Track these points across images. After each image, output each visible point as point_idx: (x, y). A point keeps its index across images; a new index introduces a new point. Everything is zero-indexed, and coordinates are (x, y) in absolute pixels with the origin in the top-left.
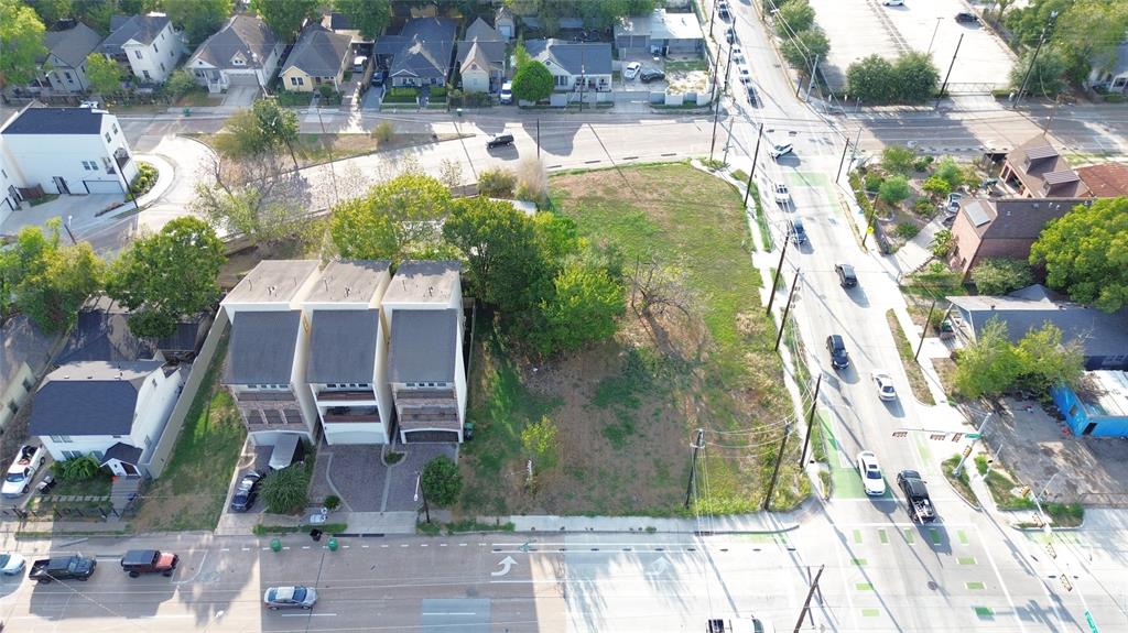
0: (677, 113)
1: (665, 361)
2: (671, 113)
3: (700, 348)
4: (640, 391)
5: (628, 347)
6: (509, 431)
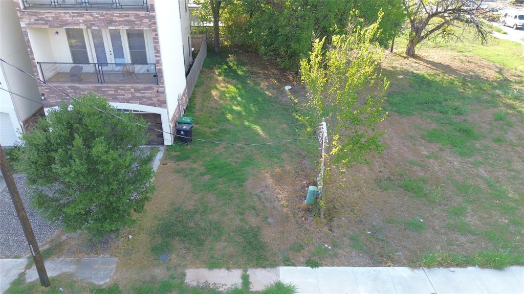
3: (500, 73)
5: (406, 73)
6: (259, 135)
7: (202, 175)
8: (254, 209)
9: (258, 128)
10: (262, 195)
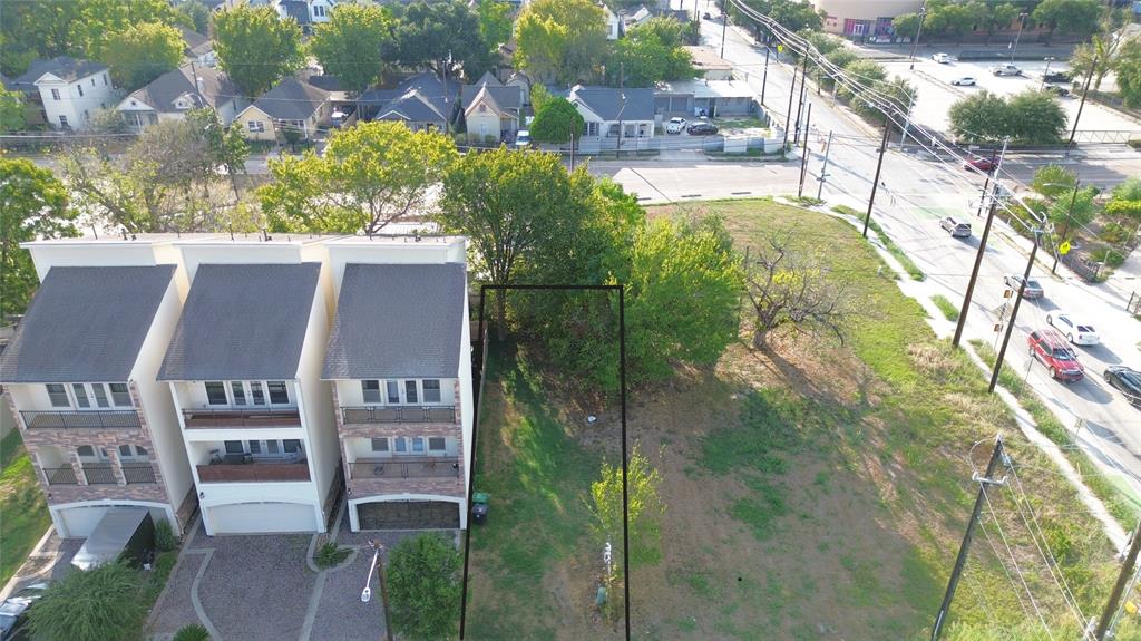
0: (740, 160)
1: (809, 407)
2: (734, 161)
3: (862, 388)
4: (782, 449)
5: (742, 387)
6: (555, 509)
7: (500, 568)
8: (550, 609)
9: (554, 498)
10: (556, 592)
